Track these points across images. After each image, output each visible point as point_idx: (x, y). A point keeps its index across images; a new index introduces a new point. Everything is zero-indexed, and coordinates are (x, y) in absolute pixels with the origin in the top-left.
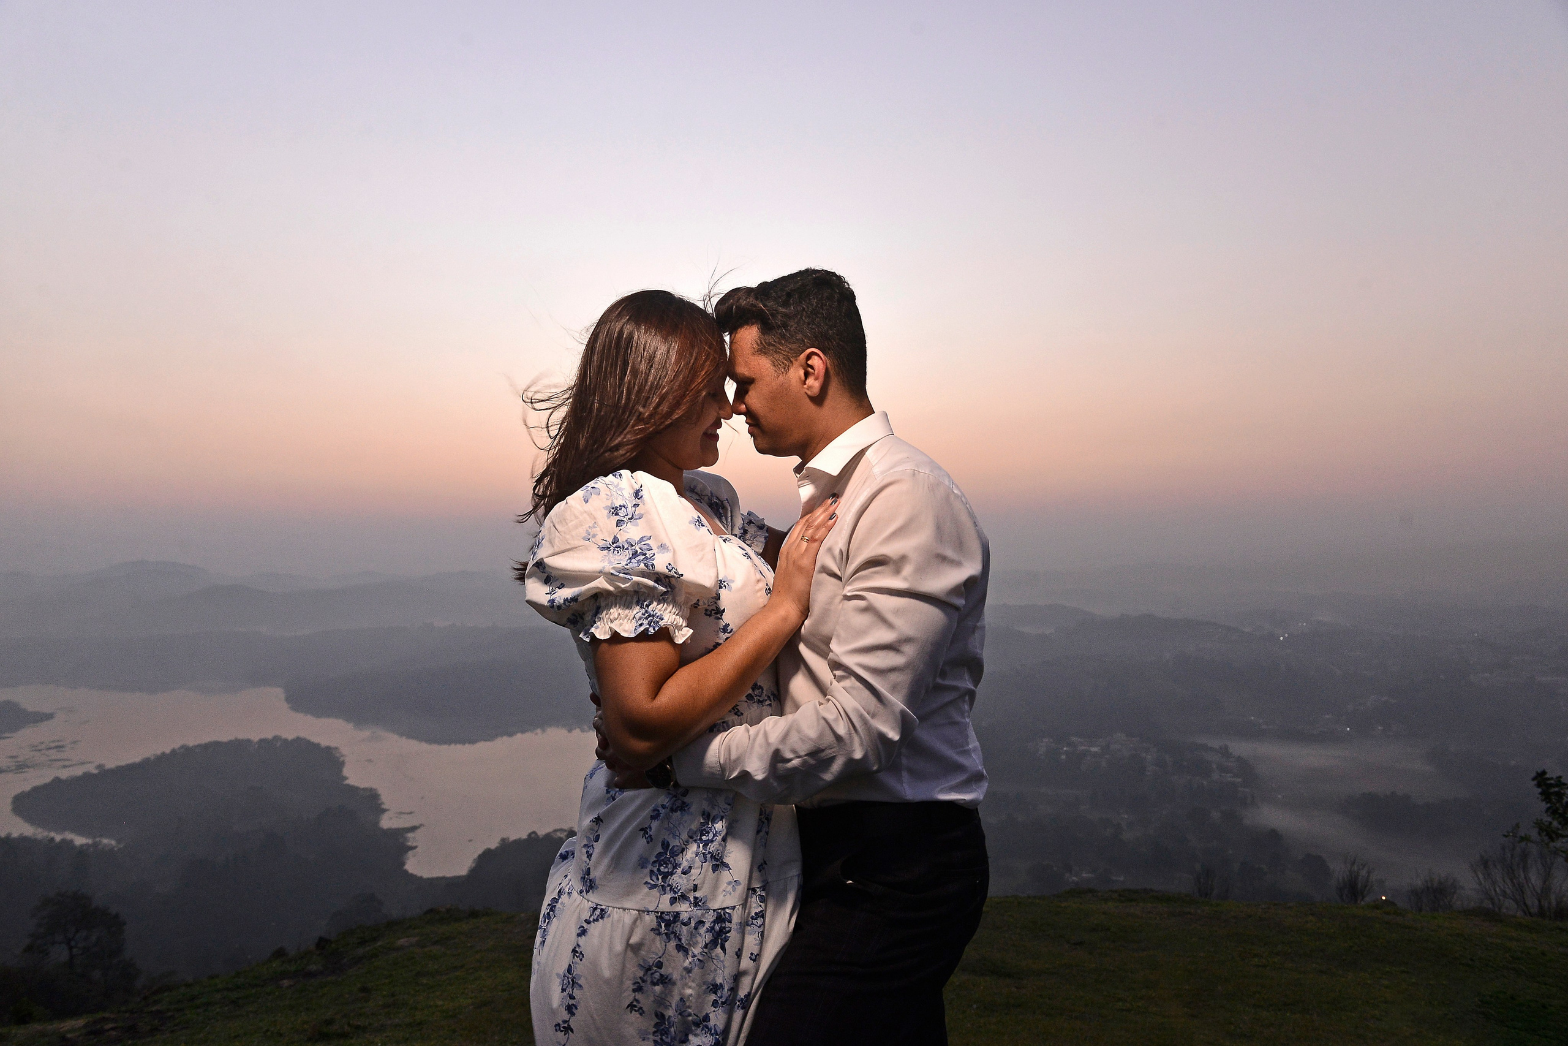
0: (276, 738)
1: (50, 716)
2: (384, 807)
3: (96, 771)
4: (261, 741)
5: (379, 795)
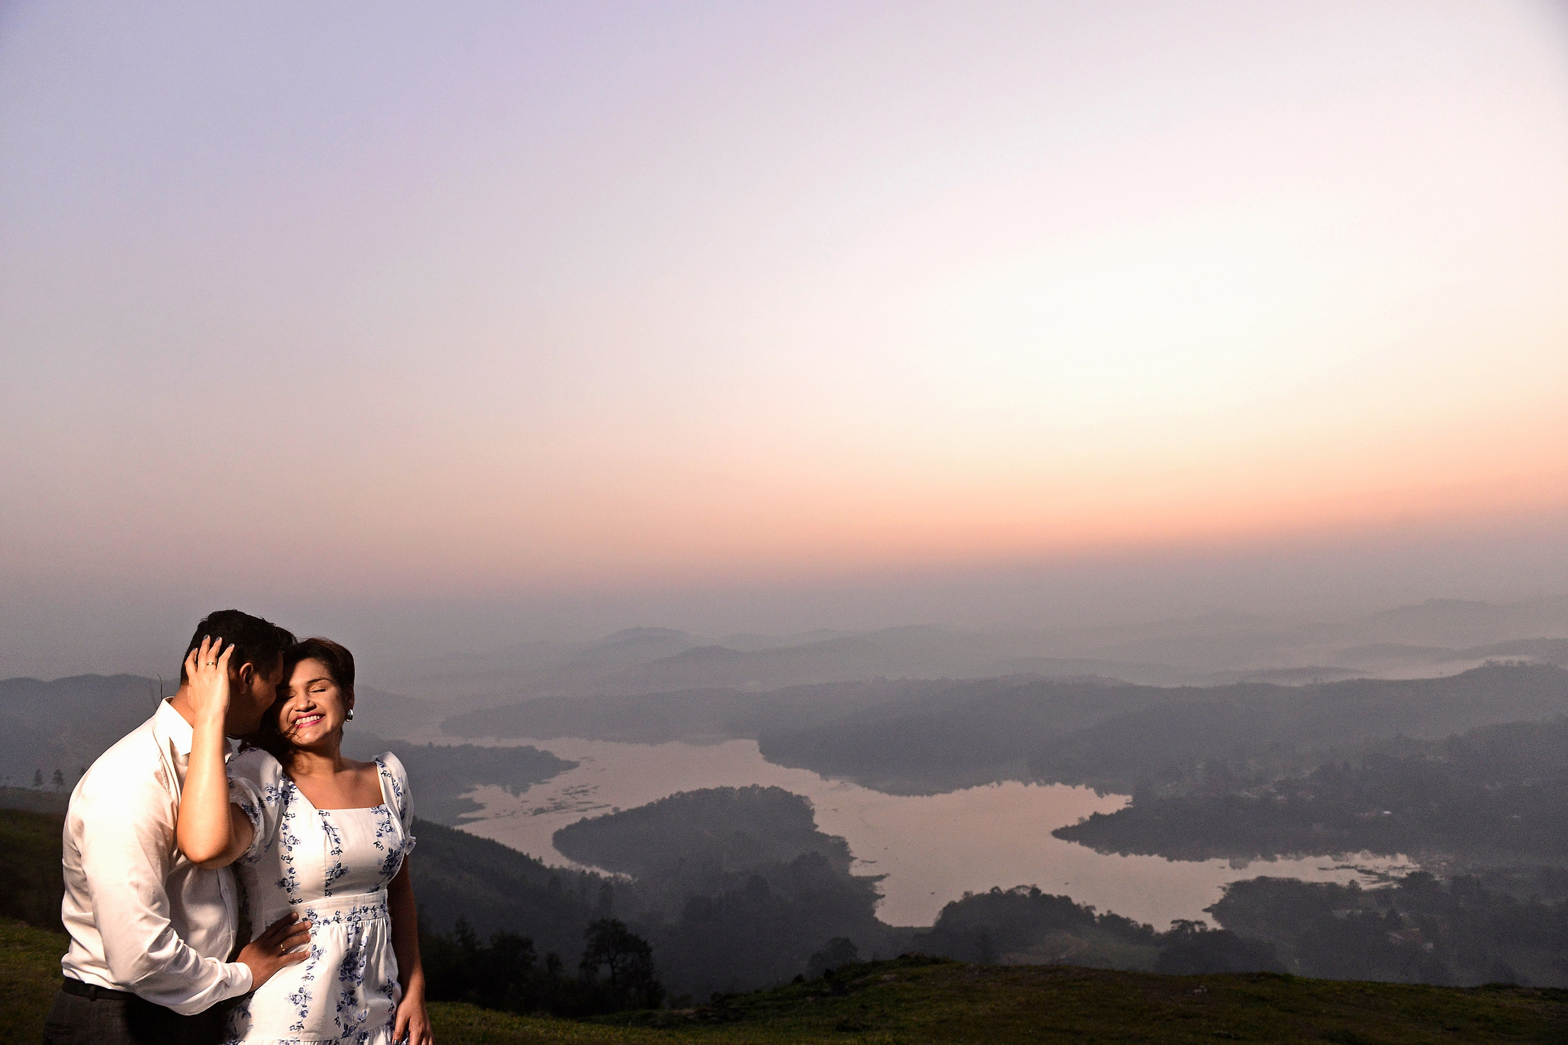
0: (754, 786)
1: (576, 765)
2: (852, 855)
3: (613, 814)
4: (742, 789)
5: (847, 844)
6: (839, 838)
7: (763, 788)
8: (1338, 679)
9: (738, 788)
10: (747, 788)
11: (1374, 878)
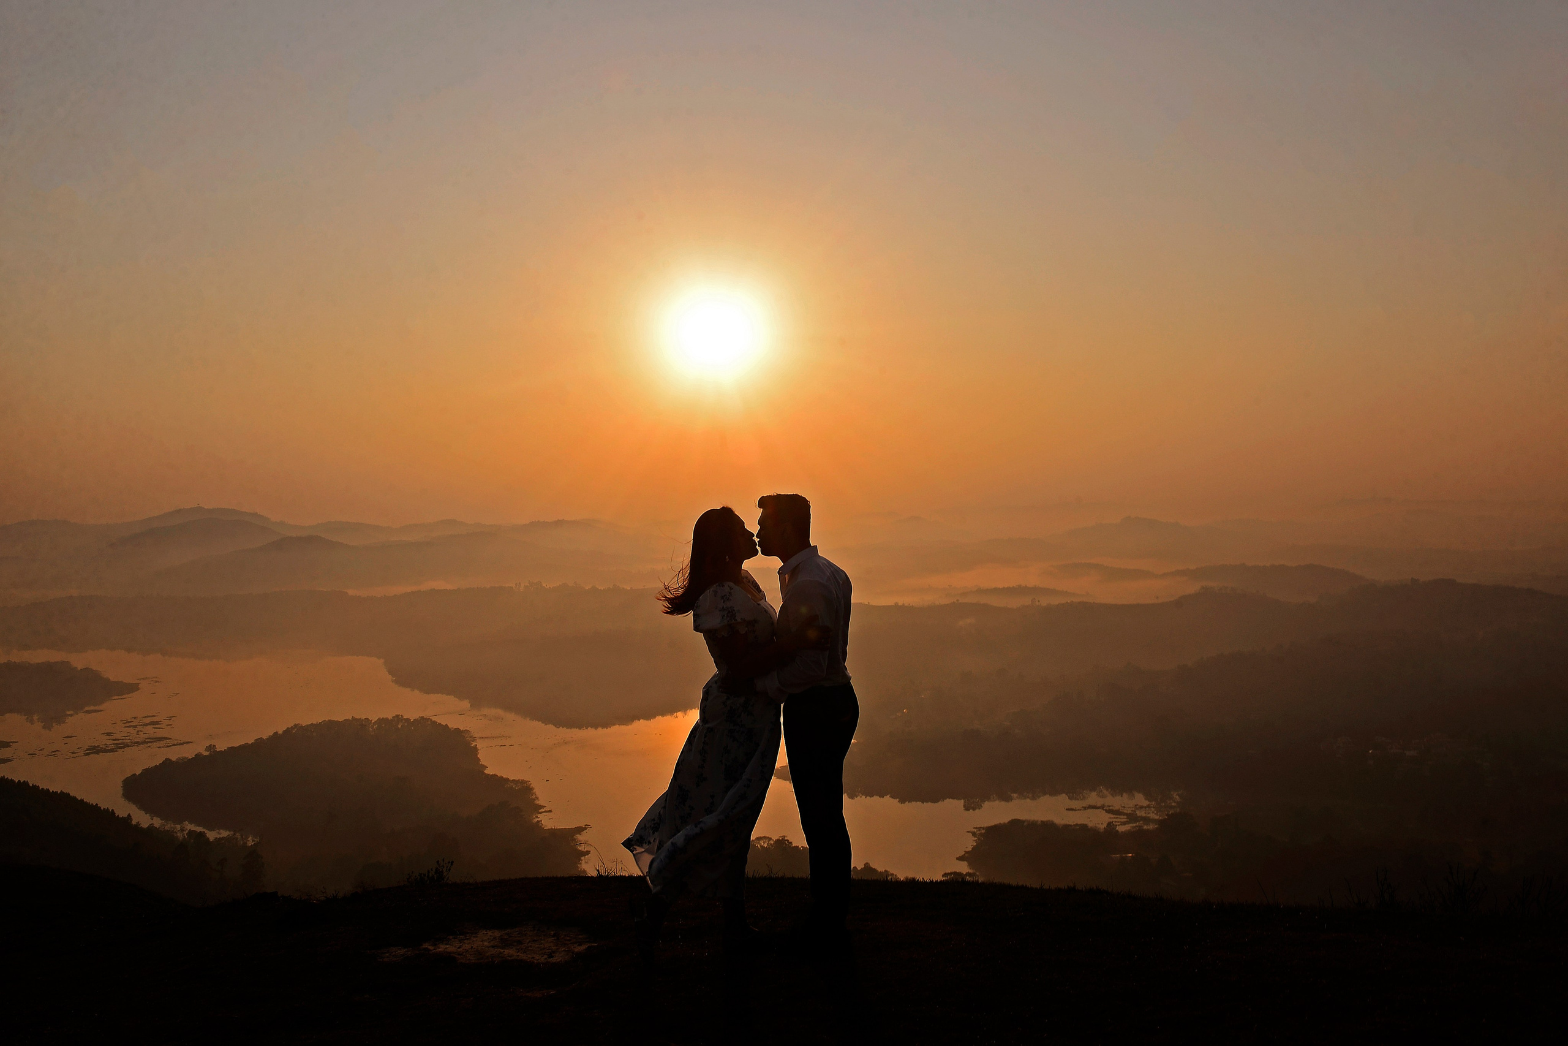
0: (398, 718)
1: (133, 688)
2: (540, 802)
3: (207, 753)
4: (381, 721)
5: (532, 789)
6: (523, 782)
7: (408, 720)
8: (1055, 601)
9: (374, 719)
10: (387, 719)
11: (1123, 819)
